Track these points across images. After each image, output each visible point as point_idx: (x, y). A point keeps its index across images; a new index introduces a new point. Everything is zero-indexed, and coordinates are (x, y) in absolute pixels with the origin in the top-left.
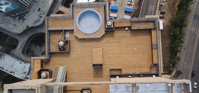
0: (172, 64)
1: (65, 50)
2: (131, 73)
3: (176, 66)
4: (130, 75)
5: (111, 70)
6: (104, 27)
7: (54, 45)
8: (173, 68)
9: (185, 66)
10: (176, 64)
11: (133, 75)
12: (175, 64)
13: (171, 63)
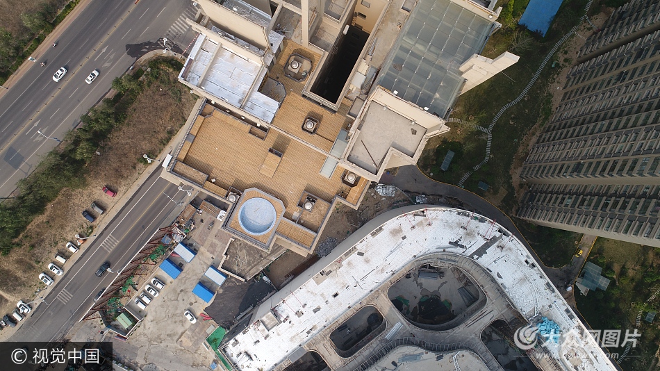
0: (140, 79)
1: (309, 195)
2: (239, 121)
3: (132, 69)
4: (242, 119)
5: (262, 138)
6: (241, 199)
7: (320, 210)
8: (144, 68)
9: (112, 57)
10: (131, 74)
11: (239, 117)
12: (132, 76)
13: (141, 84)
